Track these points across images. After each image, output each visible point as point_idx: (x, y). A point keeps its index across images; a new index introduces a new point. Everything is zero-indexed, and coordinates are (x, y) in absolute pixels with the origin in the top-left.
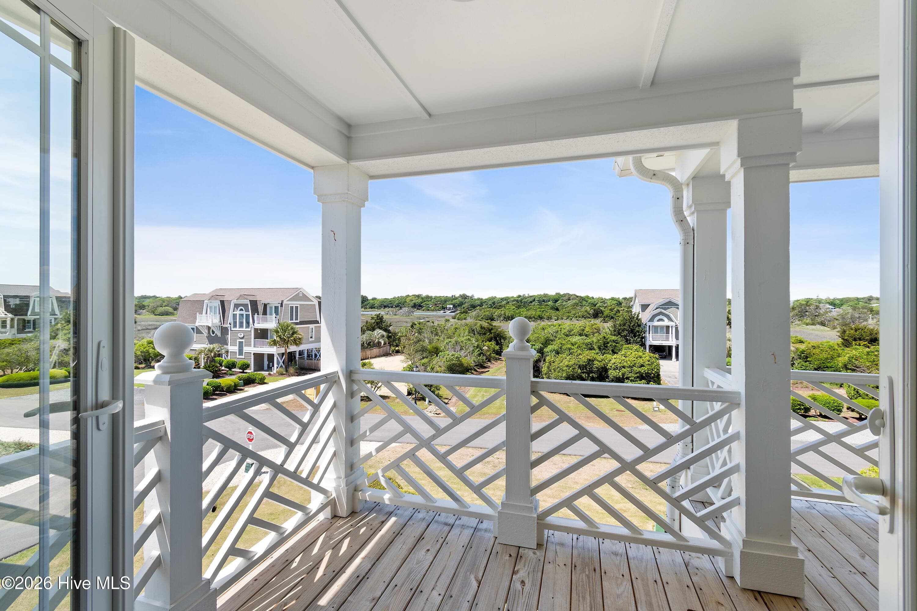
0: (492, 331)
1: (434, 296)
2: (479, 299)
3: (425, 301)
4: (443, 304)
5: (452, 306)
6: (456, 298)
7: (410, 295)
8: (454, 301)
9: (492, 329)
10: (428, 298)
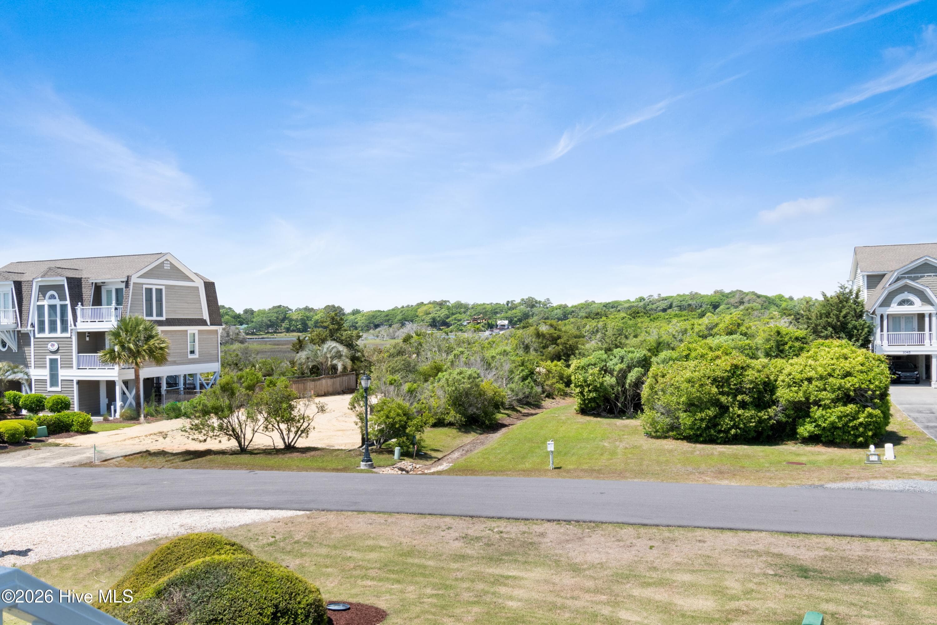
0: (559, 341)
1: (472, 304)
2: (560, 307)
3: (453, 314)
4: (490, 318)
5: (506, 322)
6: (514, 307)
7: (426, 302)
8: (510, 314)
9: (559, 337)
10: (461, 308)
